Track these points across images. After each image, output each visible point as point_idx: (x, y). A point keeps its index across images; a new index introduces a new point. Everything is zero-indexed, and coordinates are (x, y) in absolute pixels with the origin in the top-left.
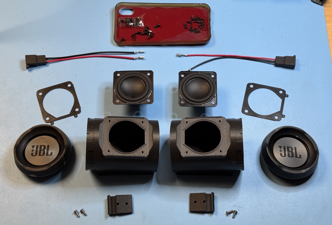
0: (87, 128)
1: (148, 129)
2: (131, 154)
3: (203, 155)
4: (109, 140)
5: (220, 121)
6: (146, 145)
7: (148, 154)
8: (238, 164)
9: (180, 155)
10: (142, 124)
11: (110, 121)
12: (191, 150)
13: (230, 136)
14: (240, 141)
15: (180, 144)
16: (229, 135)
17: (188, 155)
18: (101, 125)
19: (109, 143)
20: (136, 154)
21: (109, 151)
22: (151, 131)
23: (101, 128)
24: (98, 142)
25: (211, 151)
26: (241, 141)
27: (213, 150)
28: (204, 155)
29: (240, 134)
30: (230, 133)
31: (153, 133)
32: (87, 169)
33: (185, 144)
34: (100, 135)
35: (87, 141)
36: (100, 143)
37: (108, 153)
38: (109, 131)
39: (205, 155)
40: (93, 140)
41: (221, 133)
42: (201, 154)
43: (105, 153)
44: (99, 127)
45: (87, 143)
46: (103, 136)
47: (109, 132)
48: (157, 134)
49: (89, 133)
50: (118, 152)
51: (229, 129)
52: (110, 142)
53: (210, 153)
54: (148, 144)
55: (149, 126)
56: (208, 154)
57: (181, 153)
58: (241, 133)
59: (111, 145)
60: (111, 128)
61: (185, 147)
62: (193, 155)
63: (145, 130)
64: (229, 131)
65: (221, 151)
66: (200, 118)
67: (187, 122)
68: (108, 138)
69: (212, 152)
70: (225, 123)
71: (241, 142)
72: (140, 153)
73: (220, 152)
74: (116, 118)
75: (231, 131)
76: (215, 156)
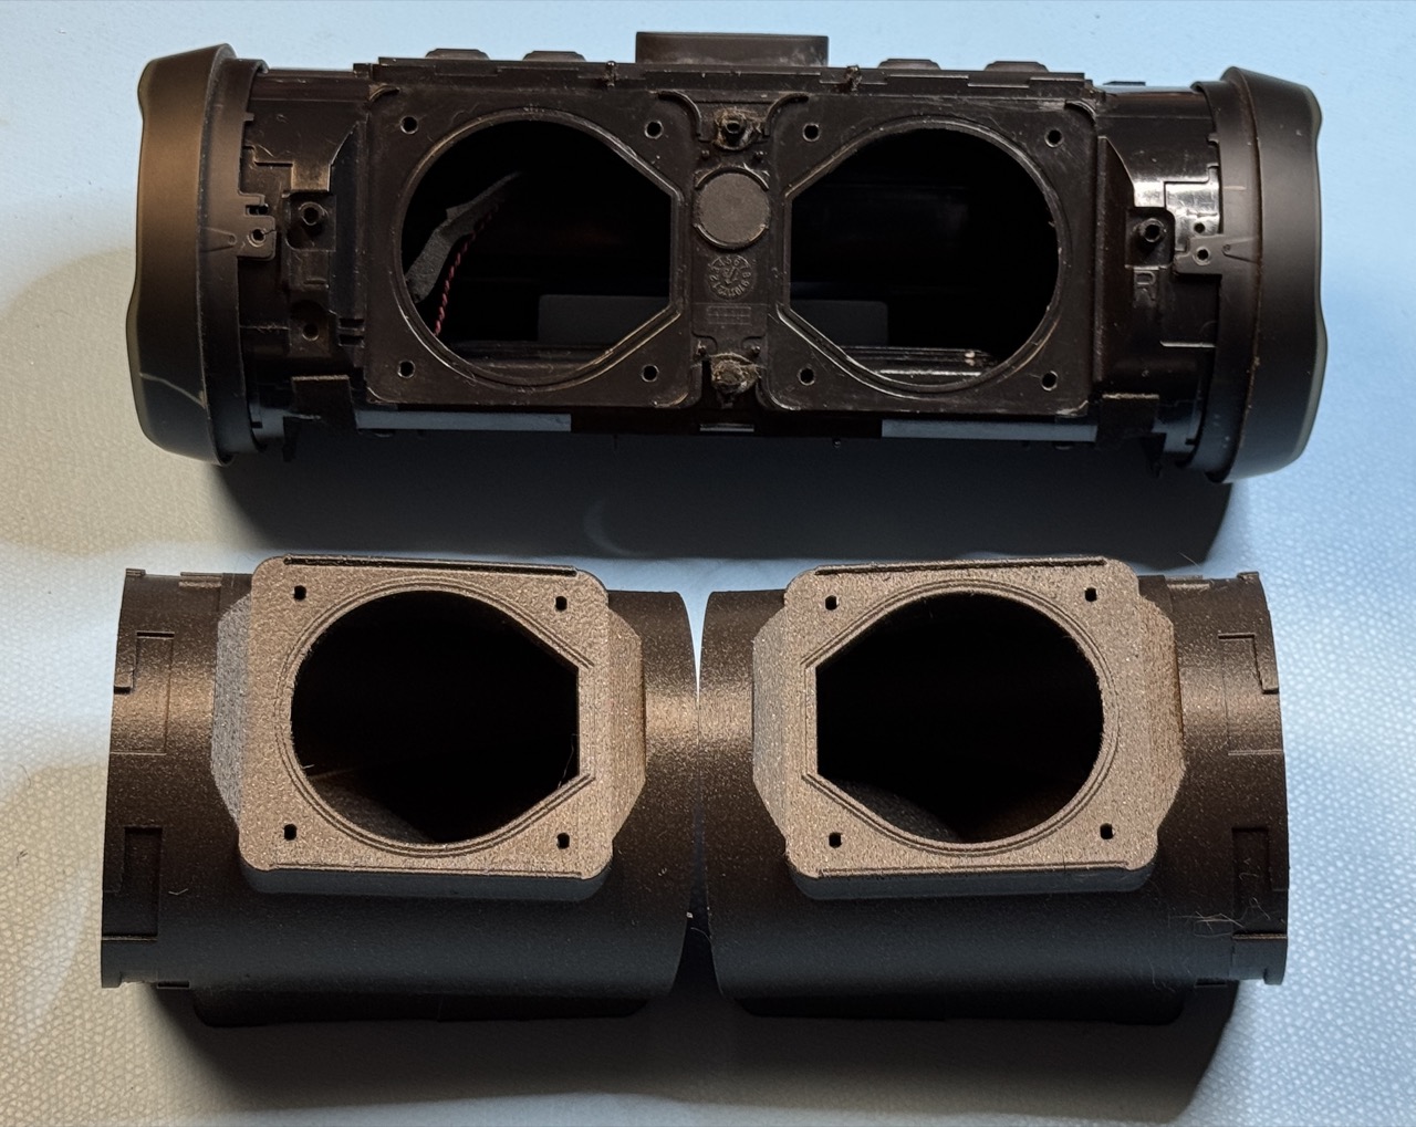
0: (119, 650)
1: (602, 662)
2: (469, 858)
3: (965, 861)
4: (290, 743)
5: (1091, 595)
6: (588, 781)
7: (606, 854)
8: (1240, 932)
9: (785, 860)
10: (558, 615)
11: (300, 593)
12: (868, 822)
13: (1179, 707)
14: (1261, 752)
15: (783, 776)
16: (1168, 705)
17: (849, 864)
18: (229, 622)
19: (297, 767)
20: (512, 857)
21: (290, 833)
22: (632, 668)
23: (230, 643)
24: (207, 760)
25: (1031, 832)
26: (1269, 752)
27: (1042, 826)
28: (977, 861)
29: (1259, 692)
30: (1178, 685)
31: (643, 687)
32: (112, 973)
33: (820, 772)
34: (218, 705)
35: (113, 747)
36: (218, 770)
37: (283, 844)
38: (295, 668)
39: (984, 861)
40: (166, 742)
41: (1103, 685)
42: (950, 853)
43: (261, 850)
44: (213, 640)
45: (114, 762)
46: (248, 709)
47: (291, 682)
48: (675, 701)
49: (129, 684)
50: (361, 839)
51: (1170, 658)
52: (302, 760)
53: (1019, 846)
54: (604, 779)
55: (612, 632)
56: (1001, 850)
57: (790, 843)
58: (1266, 686)
59: (314, 784)
60: (308, 646)
61: (821, 801)
62: (886, 864)
63: (582, 669)
64: (1168, 671)
65: (1106, 832)
66: (935, 568)
67: (831, 604)
68: (287, 726)
69: (1039, 838)
70: (1134, 604)
71: (1270, 758)
72: (539, 851)
73: (1098, 837)
74: (352, 569)
75: (1189, 673)
76: (1066, 873)
